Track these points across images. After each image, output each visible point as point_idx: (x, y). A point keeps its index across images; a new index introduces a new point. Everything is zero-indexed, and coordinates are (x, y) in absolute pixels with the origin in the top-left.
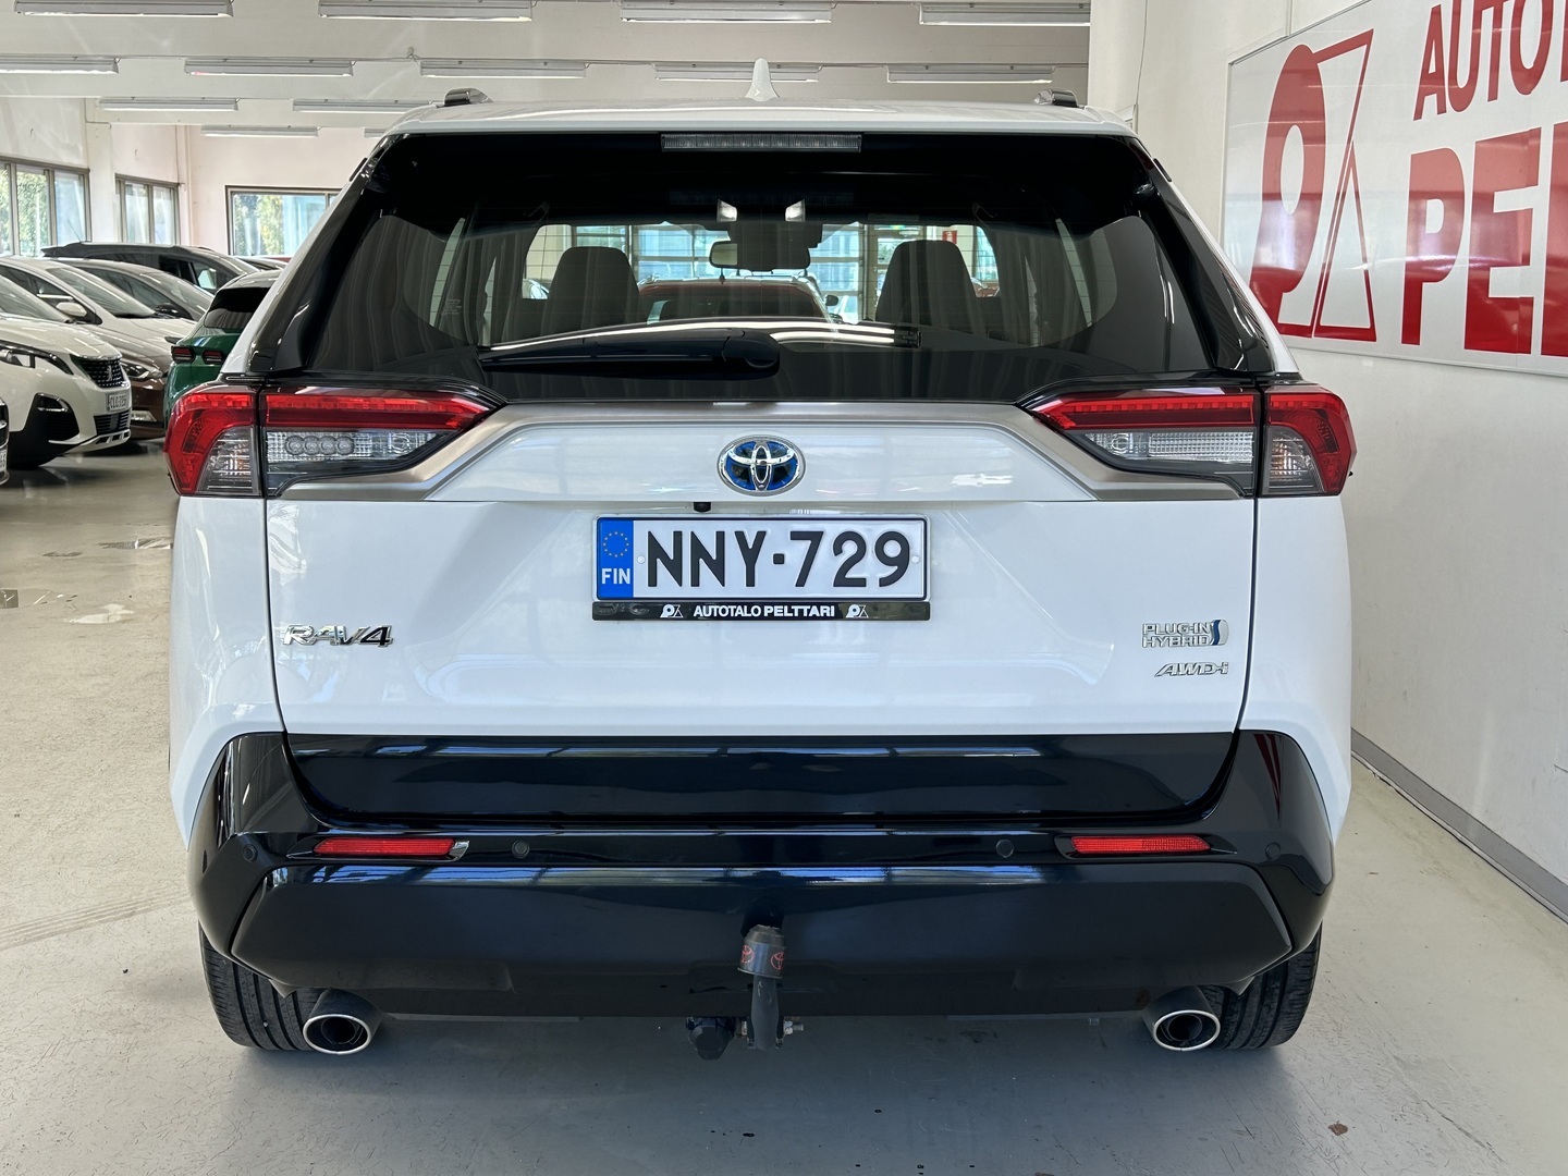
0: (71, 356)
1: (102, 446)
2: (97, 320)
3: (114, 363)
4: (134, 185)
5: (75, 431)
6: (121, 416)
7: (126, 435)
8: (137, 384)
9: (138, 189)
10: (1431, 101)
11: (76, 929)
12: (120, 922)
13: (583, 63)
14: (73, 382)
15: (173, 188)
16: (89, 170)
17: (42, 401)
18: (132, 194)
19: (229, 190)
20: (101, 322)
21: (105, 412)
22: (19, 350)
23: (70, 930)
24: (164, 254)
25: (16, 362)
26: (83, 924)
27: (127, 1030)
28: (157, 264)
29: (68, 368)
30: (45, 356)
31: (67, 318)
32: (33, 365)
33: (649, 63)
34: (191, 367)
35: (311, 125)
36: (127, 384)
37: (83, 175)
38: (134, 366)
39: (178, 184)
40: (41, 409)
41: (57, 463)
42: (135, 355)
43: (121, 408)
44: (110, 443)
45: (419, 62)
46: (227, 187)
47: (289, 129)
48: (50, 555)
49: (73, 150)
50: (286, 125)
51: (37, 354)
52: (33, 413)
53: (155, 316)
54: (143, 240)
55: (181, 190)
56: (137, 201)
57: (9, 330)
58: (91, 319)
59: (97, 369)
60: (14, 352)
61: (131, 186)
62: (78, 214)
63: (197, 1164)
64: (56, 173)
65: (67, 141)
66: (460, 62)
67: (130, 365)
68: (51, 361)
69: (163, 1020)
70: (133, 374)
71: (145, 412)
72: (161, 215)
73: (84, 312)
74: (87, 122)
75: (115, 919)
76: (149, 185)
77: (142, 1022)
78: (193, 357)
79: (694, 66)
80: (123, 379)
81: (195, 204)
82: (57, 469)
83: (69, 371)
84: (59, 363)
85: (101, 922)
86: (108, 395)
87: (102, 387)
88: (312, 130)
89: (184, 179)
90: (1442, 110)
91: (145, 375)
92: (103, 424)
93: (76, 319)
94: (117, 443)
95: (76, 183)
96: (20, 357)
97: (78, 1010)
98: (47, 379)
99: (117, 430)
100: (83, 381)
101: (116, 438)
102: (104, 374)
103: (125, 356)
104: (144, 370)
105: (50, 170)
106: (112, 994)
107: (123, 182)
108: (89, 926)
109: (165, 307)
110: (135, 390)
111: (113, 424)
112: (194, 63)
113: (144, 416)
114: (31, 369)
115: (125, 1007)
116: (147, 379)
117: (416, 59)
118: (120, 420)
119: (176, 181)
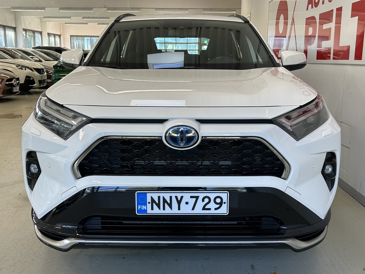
0: (33, 68)
1: (40, 86)
2: (41, 61)
3: (43, 69)
4: (52, 35)
5: (34, 83)
6: (44, 80)
7: (45, 84)
8: (48, 74)
9: (52, 36)
10: (310, 6)
11: (12, 185)
12: (22, 184)
13: (140, 8)
14: (34, 74)
15: (60, 36)
16: (42, 32)
17: (27, 77)
18: (51, 37)
19: (71, 36)
20: (42, 62)
21: (41, 79)
22: (23, 66)
23: (10, 185)
24: (56, 48)
25: (22, 69)
26: (13, 184)
27: (17, 207)
28: (55, 50)
29: (32, 70)
30: (28, 68)
31: (34, 61)
32: (25, 70)
33: (153, 8)
34: (57, 70)
35: (86, 22)
36: (46, 74)
37: (41, 33)
38: (48, 70)
39: (61, 35)
40: (27, 79)
41: (32, 90)
42: (48, 68)
43: (44, 79)
44: (42, 86)
45: (107, 8)
46: (70, 35)
47: (82, 23)
48: (26, 108)
49: (39, 28)
50: (81, 22)
51: (26, 67)
52: (26, 80)
53: (53, 61)
54: (54, 46)
55: (61, 36)
56: (52, 38)
57: (20, 62)
58: (40, 61)
59: (38, 70)
60: (21, 67)
61: (51, 35)
62: (40, 40)
63: (25, 238)
64: (35, 32)
65: (37, 26)
66: (115, 8)
67: (47, 70)
68: (29, 69)
69: (26, 205)
70: (47, 72)
71: (50, 80)
72: (57, 41)
73: (38, 59)
74: (41, 22)
75: (21, 183)
76: (55, 35)
77: (21, 205)
78: (57, 68)
79: (163, 9)
80: (45, 73)
81: (64, 39)
82: (32, 91)
83: (33, 71)
84: (31, 69)
85: (18, 183)
86: (41, 76)
87: (40, 74)
88: (87, 24)
89: (62, 34)
90: (312, 7)
91: (50, 72)
92: (40, 82)
93: (36, 61)
94: (43, 86)
95: (39, 34)
96: (23, 68)
97: (8, 203)
98: (28, 72)
99: (44, 83)
100: (36, 73)
101: (43, 85)
102: (40, 72)
103: (45, 68)
104: (50, 71)
105: (34, 32)
106: (16, 199)
107: (49, 34)
108: (15, 184)
109: (56, 59)
110: (47, 75)
111: (43, 82)
112: (61, 9)
113: (50, 81)
114: (25, 71)
115: (18, 202)
116: (50, 73)
117: (106, 8)
118: (44, 81)
119: (60, 34)
